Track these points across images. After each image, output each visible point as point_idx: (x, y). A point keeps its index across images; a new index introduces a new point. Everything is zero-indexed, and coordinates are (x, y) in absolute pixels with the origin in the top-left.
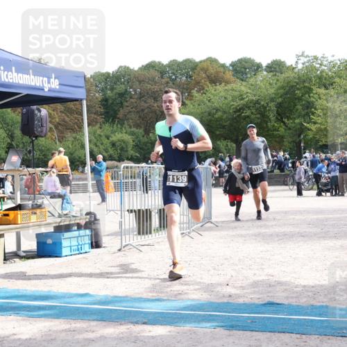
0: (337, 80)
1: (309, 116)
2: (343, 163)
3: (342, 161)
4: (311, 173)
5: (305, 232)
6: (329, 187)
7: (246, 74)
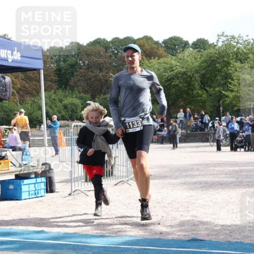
0: (251, 56)
1: (227, 85)
4: (228, 132)
5: (223, 181)
6: (243, 144)
7: (176, 50)
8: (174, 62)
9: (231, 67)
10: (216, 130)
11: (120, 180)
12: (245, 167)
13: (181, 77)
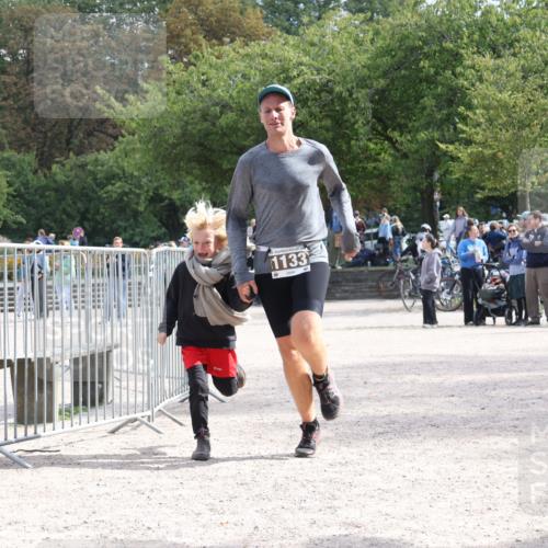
0: (524, 32)
1: (455, 124)
2: (537, 243)
3: (536, 239)
4: (457, 268)
5: (441, 415)
6: (503, 303)
7: (298, 16)
8: (292, 55)
9: (466, 68)
10: (421, 260)
11: (125, 418)
12: (510, 371)
13: (315, 99)
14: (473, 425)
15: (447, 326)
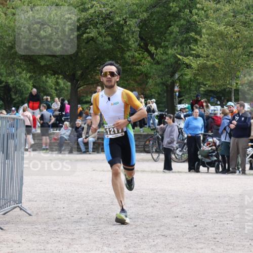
6: (214, 159)
9: (199, 9)
13: (102, 24)
14: (188, 236)
15: (178, 172)
